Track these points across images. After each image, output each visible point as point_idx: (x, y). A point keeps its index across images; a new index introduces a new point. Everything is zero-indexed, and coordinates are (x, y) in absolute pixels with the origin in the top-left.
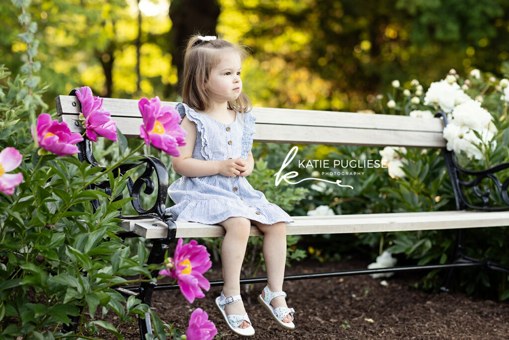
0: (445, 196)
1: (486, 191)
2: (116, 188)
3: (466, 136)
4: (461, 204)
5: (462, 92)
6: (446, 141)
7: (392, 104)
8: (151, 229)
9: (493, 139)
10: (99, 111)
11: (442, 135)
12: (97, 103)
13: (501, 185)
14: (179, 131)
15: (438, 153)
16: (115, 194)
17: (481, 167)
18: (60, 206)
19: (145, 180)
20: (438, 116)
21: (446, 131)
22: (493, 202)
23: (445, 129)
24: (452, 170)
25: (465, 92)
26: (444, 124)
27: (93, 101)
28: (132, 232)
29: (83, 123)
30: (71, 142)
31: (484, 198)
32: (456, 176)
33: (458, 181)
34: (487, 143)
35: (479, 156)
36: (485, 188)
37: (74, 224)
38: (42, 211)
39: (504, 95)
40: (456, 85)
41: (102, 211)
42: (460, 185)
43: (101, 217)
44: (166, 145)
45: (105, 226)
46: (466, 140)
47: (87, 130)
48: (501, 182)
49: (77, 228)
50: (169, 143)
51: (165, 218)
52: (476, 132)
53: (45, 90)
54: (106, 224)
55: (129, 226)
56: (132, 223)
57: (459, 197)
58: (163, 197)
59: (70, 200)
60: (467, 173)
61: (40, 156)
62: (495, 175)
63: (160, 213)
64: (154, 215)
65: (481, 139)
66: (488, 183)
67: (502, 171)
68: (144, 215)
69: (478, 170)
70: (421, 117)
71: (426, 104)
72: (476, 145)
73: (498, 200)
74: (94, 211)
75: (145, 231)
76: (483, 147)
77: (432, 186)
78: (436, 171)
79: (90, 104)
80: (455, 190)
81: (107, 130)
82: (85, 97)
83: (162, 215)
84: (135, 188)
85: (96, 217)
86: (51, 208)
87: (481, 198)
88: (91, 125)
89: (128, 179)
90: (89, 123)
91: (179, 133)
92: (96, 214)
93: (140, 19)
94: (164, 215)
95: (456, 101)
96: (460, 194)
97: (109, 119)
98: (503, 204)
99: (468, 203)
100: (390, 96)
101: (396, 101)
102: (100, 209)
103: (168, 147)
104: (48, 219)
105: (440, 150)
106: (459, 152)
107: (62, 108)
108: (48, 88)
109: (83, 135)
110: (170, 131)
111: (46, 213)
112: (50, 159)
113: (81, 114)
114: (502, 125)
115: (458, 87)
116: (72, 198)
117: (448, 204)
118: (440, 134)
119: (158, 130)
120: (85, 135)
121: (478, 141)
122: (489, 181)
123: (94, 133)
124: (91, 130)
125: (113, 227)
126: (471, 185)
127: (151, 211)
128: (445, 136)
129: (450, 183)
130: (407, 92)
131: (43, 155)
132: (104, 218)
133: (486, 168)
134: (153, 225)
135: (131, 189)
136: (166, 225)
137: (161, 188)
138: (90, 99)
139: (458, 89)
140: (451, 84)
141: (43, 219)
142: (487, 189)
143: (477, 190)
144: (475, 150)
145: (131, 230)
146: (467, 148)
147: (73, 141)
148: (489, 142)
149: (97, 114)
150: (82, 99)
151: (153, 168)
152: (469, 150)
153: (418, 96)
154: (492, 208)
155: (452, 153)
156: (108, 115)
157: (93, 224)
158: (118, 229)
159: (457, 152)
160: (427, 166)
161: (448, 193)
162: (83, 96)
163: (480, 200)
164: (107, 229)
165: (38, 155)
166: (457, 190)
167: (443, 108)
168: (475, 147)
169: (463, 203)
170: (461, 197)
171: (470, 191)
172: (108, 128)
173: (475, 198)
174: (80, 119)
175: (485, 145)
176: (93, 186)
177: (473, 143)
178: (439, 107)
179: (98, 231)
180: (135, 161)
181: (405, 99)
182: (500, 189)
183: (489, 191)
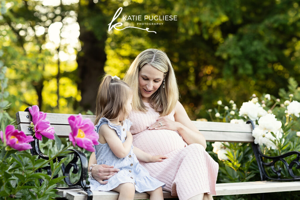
0: (253, 172)
1: (279, 169)
2: (55, 170)
3: (267, 135)
4: (264, 176)
5: (262, 108)
6: (254, 138)
7: (218, 115)
8: (77, 196)
9: (282, 138)
10: (43, 121)
11: (252, 135)
12: (42, 116)
13: (288, 165)
14: (94, 135)
15: (248, 145)
16: (54, 174)
17: (276, 154)
18: (18, 182)
19: (73, 164)
20: (248, 122)
21: (254, 132)
22: (283, 176)
23: (253, 131)
24: (258, 156)
25: (264, 108)
26: (253, 128)
27: (39, 115)
28: (65, 198)
29: (33, 128)
30: (26, 142)
31: (278, 173)
32: (260, 160)
33: (261, 163)
34: (279, 140)
35: (274, 147)
36: (278, 167)
37: (27, 193)
38: (7, 187)
39: (287, 110)
40: (258, 104)
41: (45, 185)
42: (263, 165)
43: (45, 189)
44: (86, 145)
45: (48, 194)
46: (266, 138)
47: (35, 133)
48: (288, 164)
49: (29, 195)
50: (88, 144)
51: (86, 189)
52: (272, 133)
53: (7, 107)
54: (48, 193)
55: (63, 194)
56: (65, 192)
57: (263, 173)
58: (84, 176)
59: (25, 179)
60: (267, 158)
61: (6, 151)
62: (284, 159)
63: (82, 185)
64: (79, 187)
65: (276, 138)
66: (279, 164)
67: (288, 157)
68: (72, 187)
69: (274, 156)
70: (238, 123)
71: (240, 115)
72: (273, 141)
73: (286, 175)
74: (41, 185)
75: (73, 197)
76: (277, 142)
77: (246, 166)
78: (246, 156)
79: (37, 117)
80: (260, 168)
81: (48, 133)
82: (34, 112)
83: (84, 187)
84: (67, 169)
85: (42, 188)
86: (13, 183)
87: (276, 173)
88: (38, 130)
89: (62, 164)
90: (37, 129)
91: (94, 137)
92: (42, 186)
93: (59, 63)
94: (85, 187)
95: (258, 114)
96: (263, 171)
97: (49, 126)
98: (289, 176)
99: (268, 176)
100: (216, 110)
101: (220, 113)
102: (44, 183)
103: (87, 146)
104: (11, 191)
105: (249, 143)
106: (262, 145)
107: (20, 119)
108: (9, 106)
109: (33, 136)
110: (88, 136)
111: (10, 187)
112: (12, 153)
113: (32, 123)
114: (286, 128)
115: (259, 105)
116: (26, 178)
117: (255, 176)
118: (250, 134)
119: (81, 135)
120: (34, 136)
121: (273, 139)
122: (280, 162)
123: (40, 134)
124: (38, 133)
125: (53, 195)
126: (270, 165)
127: (76, 185)
128: (253, 135)
129: (257, 164)
130: (226, 108)
131: (9, 150)
132: (47, 189)
133: (279, 155)
134: (78, 193)
135: (64, 170)
136: (87, 193)
137: (83, 170)
138: (37, 113)
139: (259, 107)
140: (255, 103)
141: (8, 191)
142: (280, 168)
143: (273, 168)
144: (271, 144)
145: (64, 196)
146: (267, 142)
147: (28, 141)
148: (280, 139)
149: (42, 123)
150: (33, 113)
151: (78, 157)
152: (268, 144)
153: (234, 110)
154: (283, 180)
155: (257, 145)
156: (49, 123)
157: (40, 193)
158: (56, 196)
159: (261, 144)
160: (242, 153)
161: (254, 170)
162: (33, 111)
163: (275, 174)
164: (50, 196)
165: (5, 150)
166: (261, 168)
167: (250, 118)
168: (271, 142)
169: (265, 176)
170: (264, 172)
171: (268, 168)
172: (49, 132)
173: (272, 173)
174: (31, 126)
175: (278, 141)
176: (40, 170)
177: (271, 140)
178: (248, 117)
179: (44, 198)
180: (66, 154)
181: (226, 112)
182: (288, 168)
183: (281, 169)
